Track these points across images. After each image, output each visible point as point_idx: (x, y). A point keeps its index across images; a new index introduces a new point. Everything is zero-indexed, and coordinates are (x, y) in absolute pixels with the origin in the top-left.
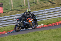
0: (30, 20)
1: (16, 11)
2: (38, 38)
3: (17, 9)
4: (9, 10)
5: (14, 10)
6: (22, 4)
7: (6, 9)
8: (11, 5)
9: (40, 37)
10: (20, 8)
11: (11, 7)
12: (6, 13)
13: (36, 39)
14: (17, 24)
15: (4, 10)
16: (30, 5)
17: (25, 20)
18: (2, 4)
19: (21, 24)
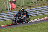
0: (24, 16)
1: (26, 7)
2: (44, 28)
3: (27, 5)
4: (21, 6)
5: (24, 6)
6: (31, 1)
7: (18, 5)
8: (22, 2)
9: (45, 27)
10: (29, 4)
11: (22, 3)
12: (18, 8)
13: (42, 28)
14: (14, 19)
15: (17, 6)
16: (37, 2)
17: (20, 16)
18: (15, 1)
19: (17, 19)
